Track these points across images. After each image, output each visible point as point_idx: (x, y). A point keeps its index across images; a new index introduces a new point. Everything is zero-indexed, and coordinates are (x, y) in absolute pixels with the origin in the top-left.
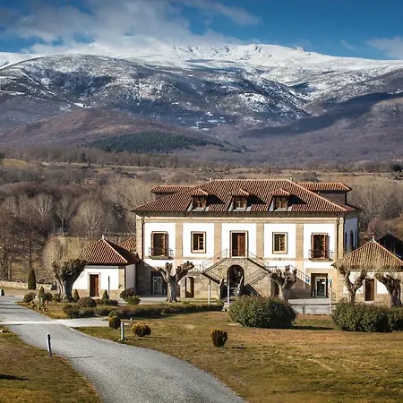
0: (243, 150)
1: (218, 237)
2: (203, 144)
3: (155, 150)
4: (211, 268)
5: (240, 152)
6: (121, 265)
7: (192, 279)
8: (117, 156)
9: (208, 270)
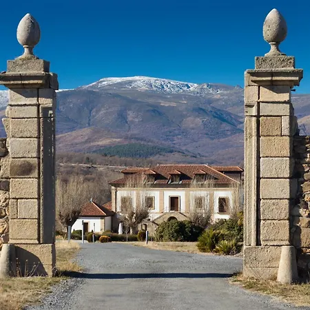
0: (198, 156)
1: (162, 200)
2: (171, 152)
3: (138, 156)
4: (158, 218)
5: (195, 157)
6: (102, 217)
7: (146, 225)
8: (110, 159)
9: (155, 220)
